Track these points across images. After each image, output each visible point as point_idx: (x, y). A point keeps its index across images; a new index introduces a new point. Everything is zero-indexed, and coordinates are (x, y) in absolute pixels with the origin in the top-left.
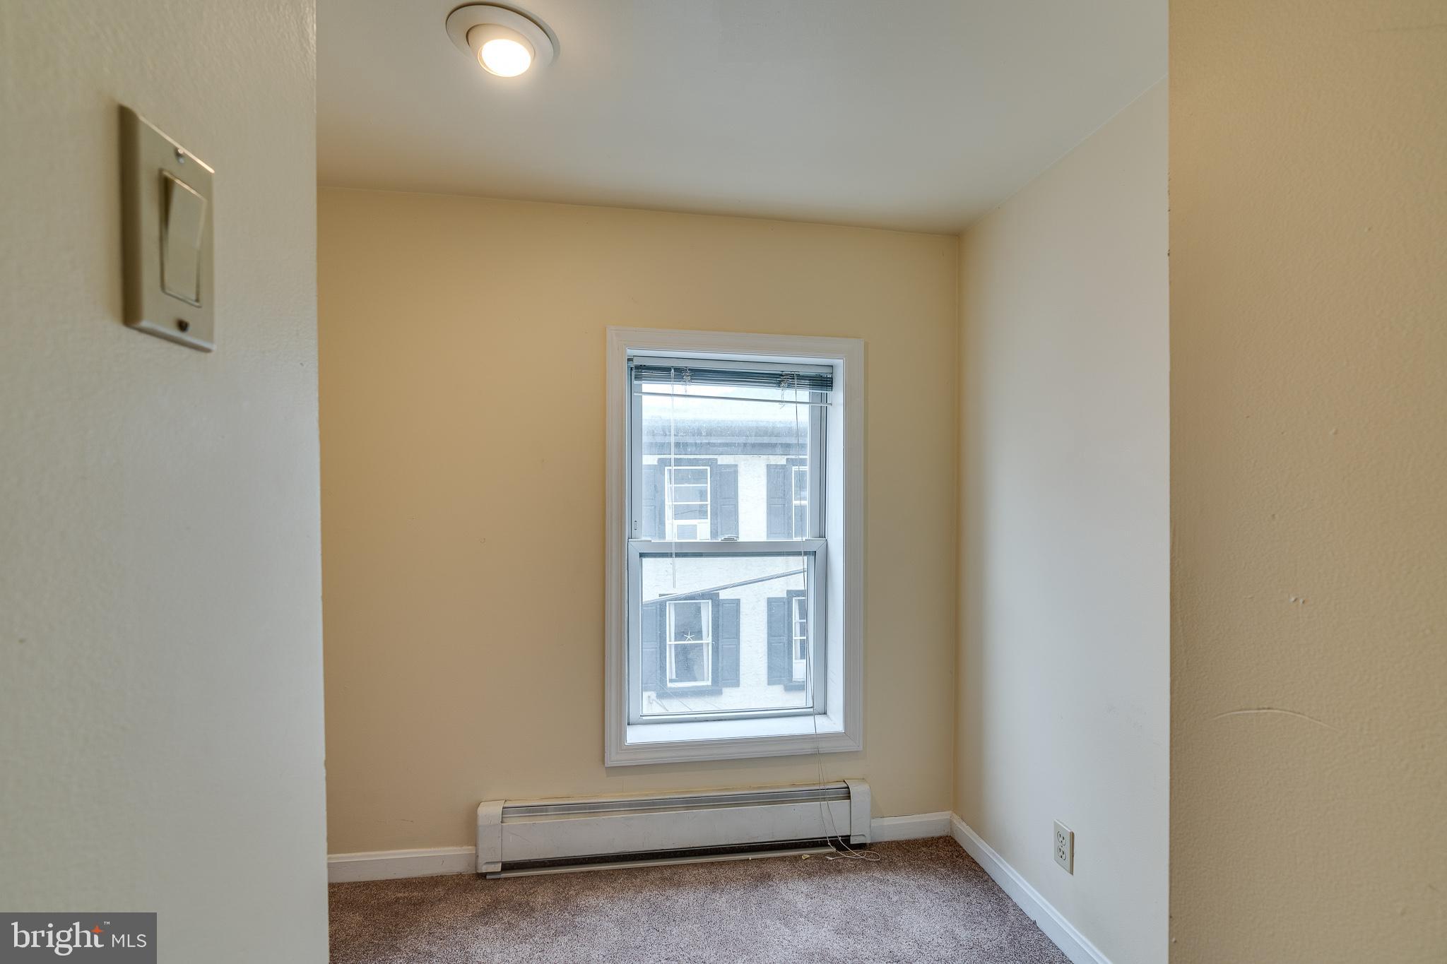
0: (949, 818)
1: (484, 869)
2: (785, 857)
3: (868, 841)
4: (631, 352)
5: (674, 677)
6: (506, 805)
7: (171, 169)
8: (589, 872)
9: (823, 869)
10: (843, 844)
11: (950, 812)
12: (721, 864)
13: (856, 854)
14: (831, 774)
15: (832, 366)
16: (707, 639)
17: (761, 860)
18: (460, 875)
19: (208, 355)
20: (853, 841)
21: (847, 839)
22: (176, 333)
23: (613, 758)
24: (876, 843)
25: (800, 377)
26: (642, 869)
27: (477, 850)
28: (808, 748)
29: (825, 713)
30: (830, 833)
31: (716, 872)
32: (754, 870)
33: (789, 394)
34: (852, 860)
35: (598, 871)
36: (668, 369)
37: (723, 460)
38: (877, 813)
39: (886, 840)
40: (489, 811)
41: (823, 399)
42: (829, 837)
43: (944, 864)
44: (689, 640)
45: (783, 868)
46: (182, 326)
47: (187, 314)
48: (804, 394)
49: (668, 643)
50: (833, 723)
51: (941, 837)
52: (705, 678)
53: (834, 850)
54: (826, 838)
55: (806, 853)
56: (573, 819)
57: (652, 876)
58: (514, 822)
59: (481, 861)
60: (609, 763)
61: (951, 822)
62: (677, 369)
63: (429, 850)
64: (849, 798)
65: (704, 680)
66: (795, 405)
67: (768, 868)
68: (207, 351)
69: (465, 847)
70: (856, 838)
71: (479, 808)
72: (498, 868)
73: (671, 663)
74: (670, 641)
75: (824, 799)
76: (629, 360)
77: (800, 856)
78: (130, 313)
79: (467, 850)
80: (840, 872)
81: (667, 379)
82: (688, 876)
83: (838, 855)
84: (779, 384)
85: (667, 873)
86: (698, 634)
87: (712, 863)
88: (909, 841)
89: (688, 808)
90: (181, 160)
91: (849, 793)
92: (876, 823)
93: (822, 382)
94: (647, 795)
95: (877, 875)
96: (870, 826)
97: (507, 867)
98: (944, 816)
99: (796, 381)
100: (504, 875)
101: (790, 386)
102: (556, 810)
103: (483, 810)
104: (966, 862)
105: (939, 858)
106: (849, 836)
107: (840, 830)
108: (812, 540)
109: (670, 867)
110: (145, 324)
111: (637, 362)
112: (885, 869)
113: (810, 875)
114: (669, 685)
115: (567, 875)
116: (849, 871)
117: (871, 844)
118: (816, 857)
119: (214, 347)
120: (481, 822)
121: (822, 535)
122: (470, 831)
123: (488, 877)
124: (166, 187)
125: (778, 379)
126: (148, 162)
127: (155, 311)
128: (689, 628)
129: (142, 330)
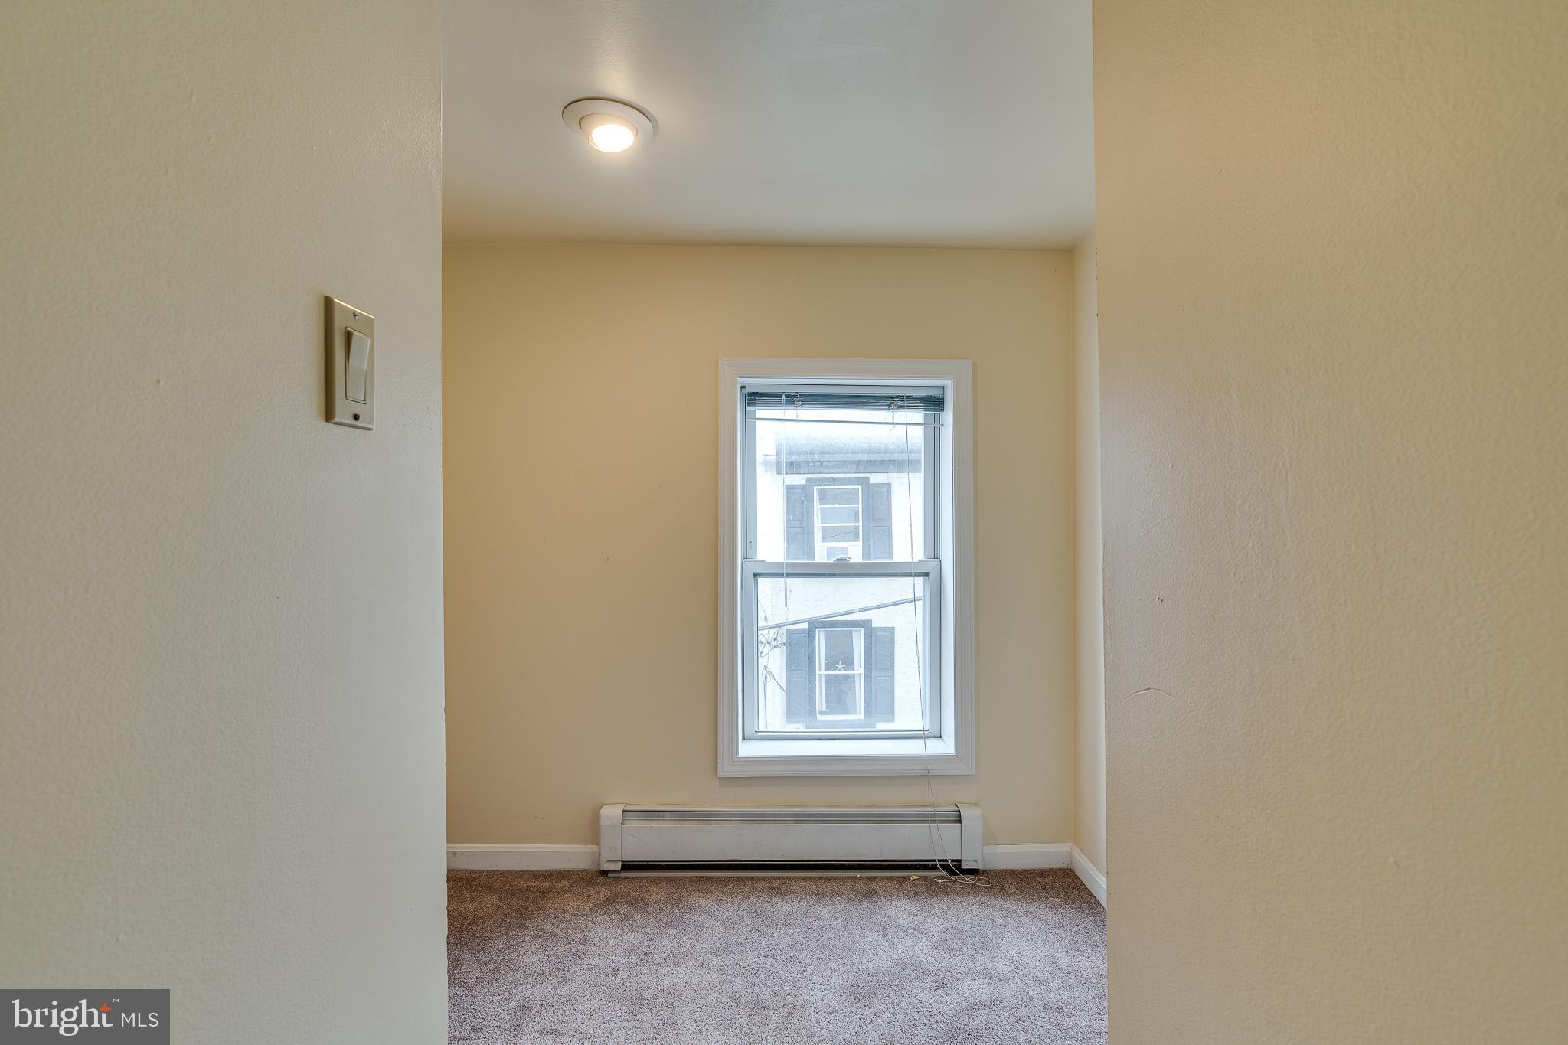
0: (1069, 849)
1: (606, 867)
2: (893, 877)
3: (981, 867)
4: (742, 381)
5: (824, 709)
6: (626, 808)
7: (352, 326)
8: (703, 877)
9: (931, 889)
10: (954, 868)
11: (1070, 844)
12: (828, 879)
13: (967, 879)
14: (942, 797)
15: (943, 387)
16: (859, 669)
17: (870, 878)
18: (584, 871)
19: (371, 432)
20: (964, 866)
21: (958, 863)
22: (354, 422)
23: (726, 769)
24: (990, 870)
25: (910, 398)
26: (752, 878)
27: (599, 849)
28: (918, 769)
29: (941, 737)
30: (938, 856)
31: (822, 885)
32: (861, 886)
33: (899, 416)
34: (961, 884)
35: (711, 877)
36: (779, 395)
37: (875, 478)
38: (989, 839)
39: (1001, 868)
40: (611, 813)
41: (936, 420)
42: (939, 861)
43: (1058, 895)
44: (840, 670)
45: (890, 887)
46: (356, 417)
47: (358, 409)
48: (917, 416)
49: (817, 672)
50: (946, 747)
51: (1060, 869)
52: (858, 712)
53: (944, 873)
54: (935, 861)
55: (914, 875)
56: (687, 825)
57: (760, 884)
58: (633, 824)
59: (603, 859)
60: (721, 774)
61: (1071, 854)
62: (788, 395)
63: (558, 846)
64: (960, 821)
65: (856, 714)
66: (905, 426)
67: (874, 885)
68: (371, 429)
69: (590, 846)
70: (967, 863)
71: (602, 810)
72: (619, 866)
73: (821, 694)
74: (820, 671)
75: (934, 821)
76: (742, 388)
77: (909, 877)
78: (329, 415)
79: (591, 849)
80: (947, 894)
81: (779, 405)
82: (796, 887)
83: (949, 878)
84: (889, 406)
85: (775, 883)
86: (849, 663)
87: (821, 878)
88: (1025, 870)
89: (797, 822)
90: (357, 317)
91: (960, 817)
92: (989, 850)
93: (934, 403)
94: (758, 807)
95: (985, 899)
96: (982, 852)
97: (627, 866)
98: (1065, 847)
99: (906, 402)
100: (623, 874)
101: (899, 408)
102: (671, 816)
103: (605, 812)
104: (1082, 894)
105: (1053, 888)
106: (960, 861)
107: (951, 855)
108: (926, 561)
109: (779, 878)
110: (336, 420)
111: (749, 389)
112: (994, 895)
113: (916, 894)
114: (819, 717)
115: (681, 879)
116: (956, 894)
117: (984, 871)
118: (925, 879)
119: (374, 427)
120: (603, 822)
121: (937, 556)
122: (594, 832)
123: (609, 875)
124: (348, 336)
125: (889, 401)
126: (339, 324)
127: (342, 412)
128: (840, 657)
129: (334, 423)
